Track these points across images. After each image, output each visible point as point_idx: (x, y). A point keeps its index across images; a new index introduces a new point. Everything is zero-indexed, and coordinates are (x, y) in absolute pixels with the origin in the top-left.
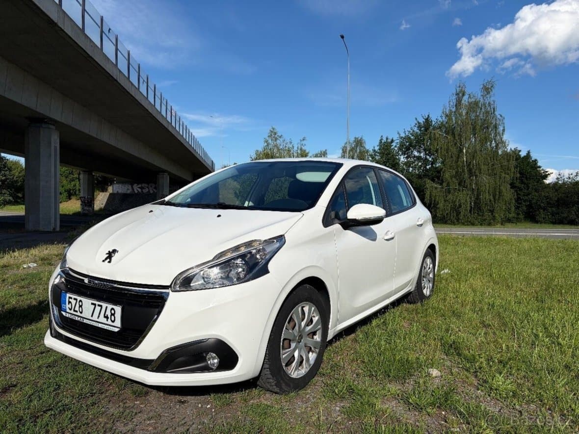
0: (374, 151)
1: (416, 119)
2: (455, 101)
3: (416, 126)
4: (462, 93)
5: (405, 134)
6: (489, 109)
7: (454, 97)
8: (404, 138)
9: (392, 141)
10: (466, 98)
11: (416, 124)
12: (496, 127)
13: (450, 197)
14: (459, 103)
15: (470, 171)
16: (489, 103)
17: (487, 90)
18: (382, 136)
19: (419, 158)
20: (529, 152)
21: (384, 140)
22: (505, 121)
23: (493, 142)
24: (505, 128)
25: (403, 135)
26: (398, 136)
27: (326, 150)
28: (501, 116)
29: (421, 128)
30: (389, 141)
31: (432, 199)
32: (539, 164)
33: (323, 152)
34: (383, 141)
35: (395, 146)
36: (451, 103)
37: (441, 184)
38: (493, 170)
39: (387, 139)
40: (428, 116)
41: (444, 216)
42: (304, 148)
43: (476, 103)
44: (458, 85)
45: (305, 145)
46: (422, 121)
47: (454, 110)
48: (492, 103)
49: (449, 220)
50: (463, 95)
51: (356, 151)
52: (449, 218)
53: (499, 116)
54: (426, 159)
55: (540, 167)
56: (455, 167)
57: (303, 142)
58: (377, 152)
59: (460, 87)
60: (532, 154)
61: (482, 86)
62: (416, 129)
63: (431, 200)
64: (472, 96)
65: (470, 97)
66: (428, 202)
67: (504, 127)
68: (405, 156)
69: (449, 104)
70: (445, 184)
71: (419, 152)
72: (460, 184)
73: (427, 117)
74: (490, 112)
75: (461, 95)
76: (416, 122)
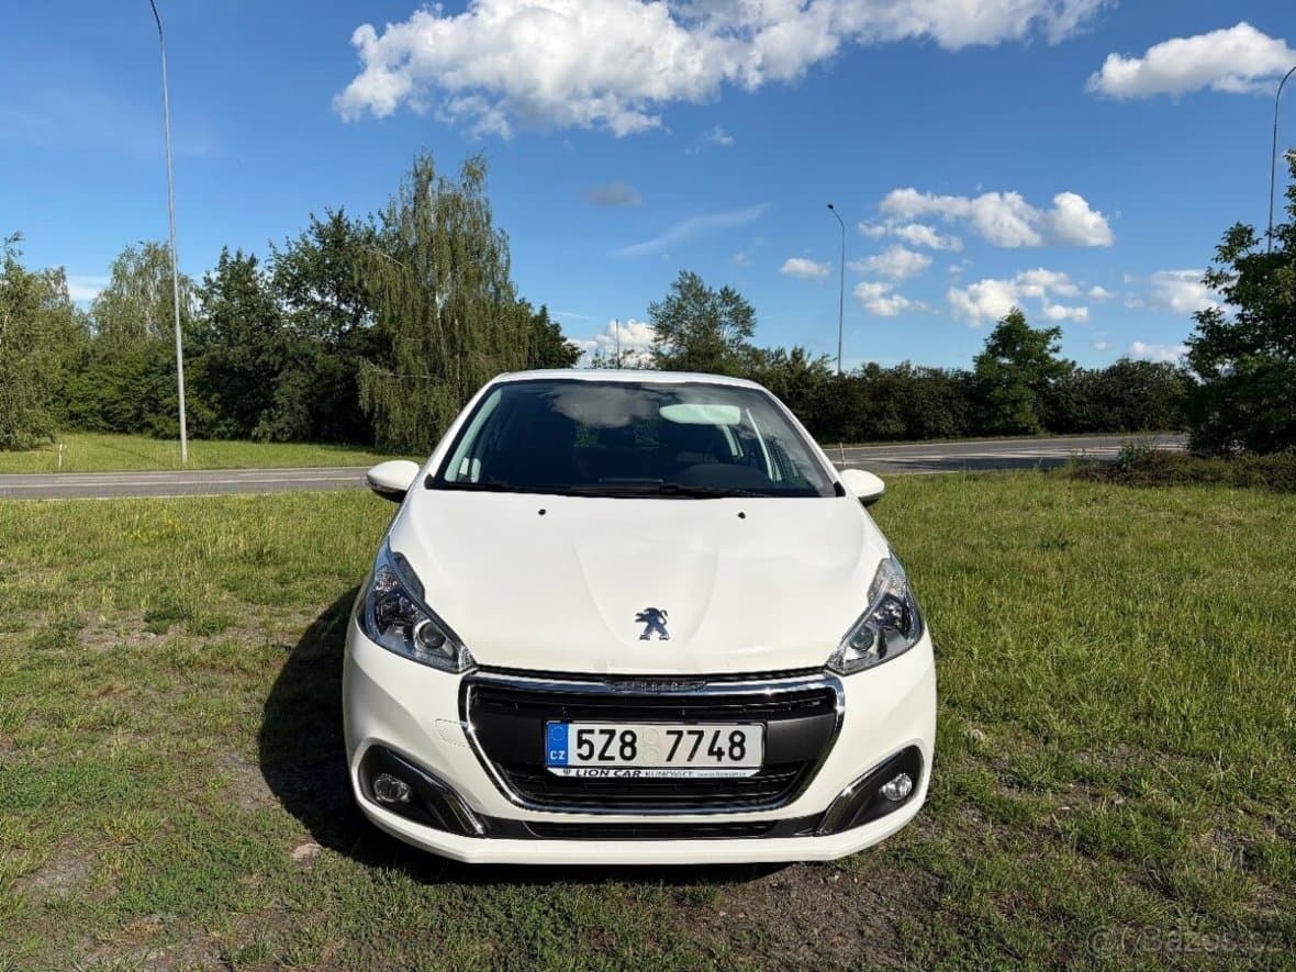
0: (208, 281)
1: (312, 217)
2: (412, 189)
3: (313, 231)
4: (427, 173)
5: (290, 248)
6: (479, 214)
7: (411, 181)
8: (288, 258)
9: (253, 262)
10: (433, 186)
11: (312, 228)
12: (494, 255)
13: (415, 397)
14: (420, 196)
15: (452, 341)
16: (478, 202)
17: (474, 174)
18: (226, 248)
19: (323, 307)
20: (544, 309)
21: (233, 257)
22: (510, 244)
23: (491, 285)
24: (511, 258)
25: (284, 251)
26: (271, 251)
27: (62, 269)
28: (502, 232)
29: (325, 238)
30: (245, 260)
31: (374, 401)
32: (562, 334)
33: (52, 274)
34: (229, 260)
35: (265, 274)
36: (406, 194)
37: (392, 369)
38: (493, 342)
39: (239, 255)
40: (341, 212)
41: (405, 438)
42: (16, 261)
43: (456, 200)
44: (419, 157)
45: (20, 253)
46: (326, 221)
47: (411, 207)
48: (483, 203)
49: (416, 446)
50: (430, 178)
51: (153, 278)
52: (414, 442)
53: (498, 232)
54: (338, 308)
55: (564, 339)
56: (421, 332)
57: (15, 246)
58: (215, 286)
59: (422, 159)
60: (550, 313)
61: (463, 166)
62: (311, 238)
63: (372, 405)
64: (446, 184)
65: (441, 186)
66: (367, 408)
67: (508, 256)
68: (291, 300)
69: (402, 195)
70: (401, 369)
71: (321, 292)
72: (433, 371)
73: (336, 214)
74: (482, 222)
75: (424, 177)
76: (313, 224)
